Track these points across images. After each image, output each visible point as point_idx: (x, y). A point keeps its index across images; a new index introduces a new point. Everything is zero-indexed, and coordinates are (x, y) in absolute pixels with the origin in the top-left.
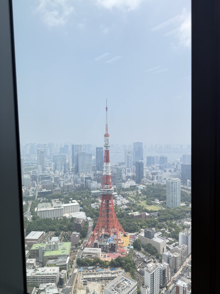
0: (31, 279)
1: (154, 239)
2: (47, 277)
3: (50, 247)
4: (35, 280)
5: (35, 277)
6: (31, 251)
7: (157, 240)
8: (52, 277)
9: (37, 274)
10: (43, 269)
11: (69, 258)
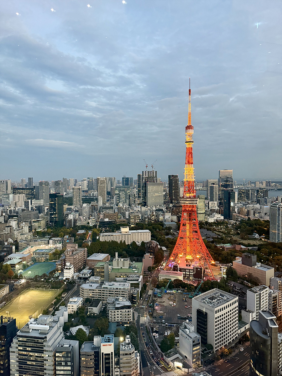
0: (96, 293)
1: (256, 267)
2: (116, 291)
3: (118, 264)
4: (100, 294)
5: (101, 291)
6: (95, 268)
7: (261, 269)
8: (122, 292)
9: (104, 288)
10: (111, 283)
11: (141, 277)
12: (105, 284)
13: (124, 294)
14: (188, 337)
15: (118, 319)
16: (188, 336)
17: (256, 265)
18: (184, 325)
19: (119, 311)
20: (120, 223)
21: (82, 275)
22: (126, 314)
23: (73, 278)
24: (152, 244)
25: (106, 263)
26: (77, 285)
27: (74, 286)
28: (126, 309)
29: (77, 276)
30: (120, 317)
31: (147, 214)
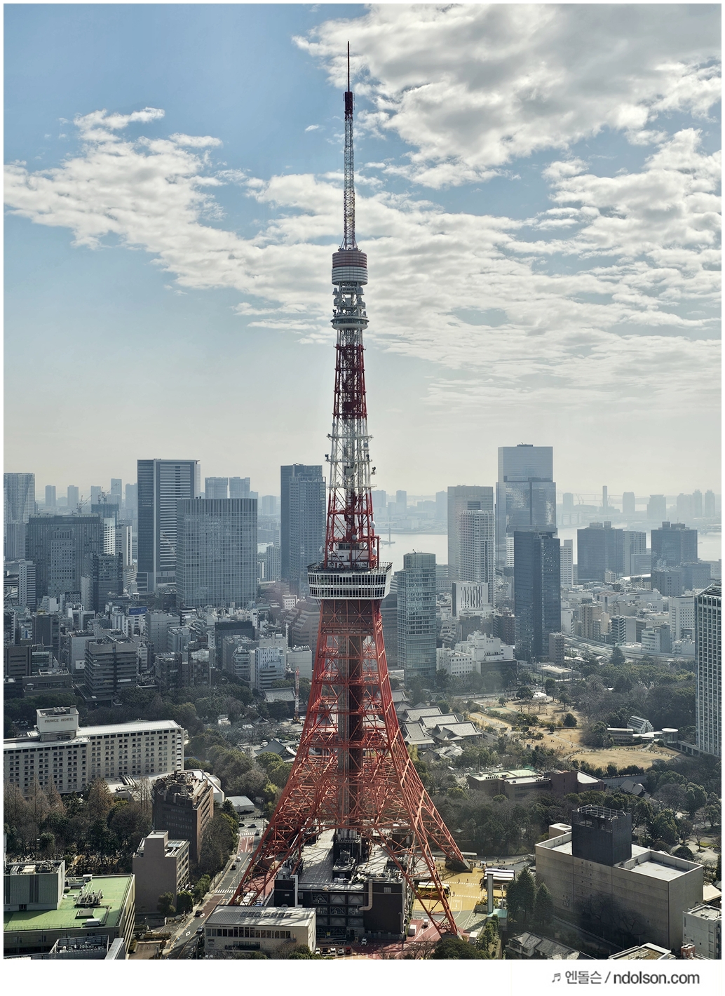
1: (629, 865)
7: (650, 871)
31: (174, 648)
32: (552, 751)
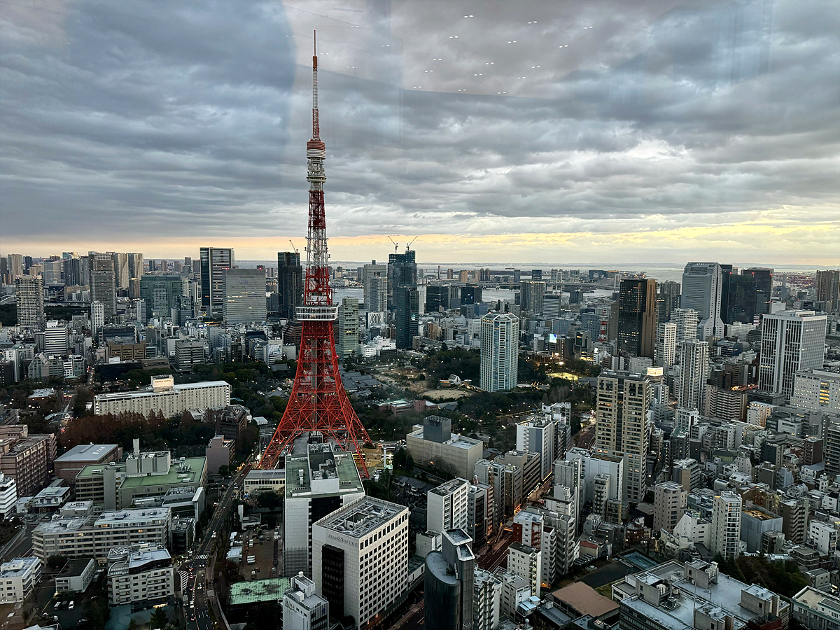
1: (449, 442)
2: (132, 531)
3: (140, 467)
4: (91, 542)
5: (91, 534)
6: (78, 481)
7: (459, 445)
8: (149, 530)
9: (100, 526)
10: (119, 513)
11: (200, 490)
12: (103, 517)
13: (154, 535)
14: (301, 608)
15: (136, 594)
16: (302, 605)
17: (450, 438)
18: (294, 583)
19: (139, 575)
20: (151, 368)
21: (42, 501)
22: (156, 581)
23: (16, 511)
24: (232, 414)
25: (109, 467)
26: (25, 527)
27: (18, 530)
28: (158, 568)
29: (26, 505)
30: (140, 590)
31: (223, 344)
32: (414, 391)
